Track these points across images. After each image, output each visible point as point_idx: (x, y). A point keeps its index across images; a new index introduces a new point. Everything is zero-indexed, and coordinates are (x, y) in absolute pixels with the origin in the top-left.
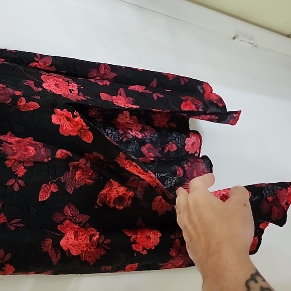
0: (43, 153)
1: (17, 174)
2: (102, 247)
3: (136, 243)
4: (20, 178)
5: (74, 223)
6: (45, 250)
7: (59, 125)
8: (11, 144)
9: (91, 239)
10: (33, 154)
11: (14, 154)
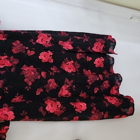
0: (37, 74)
1: (29, 85)
2: (63, 110)
3: (77, 109)
4: (30, 86)
5: (51, 100)
6: (40, 111)
7: (41, 59)
8: (25, 71)
9: (58, 107)
10: (33, 74)
11: (27, 74)
